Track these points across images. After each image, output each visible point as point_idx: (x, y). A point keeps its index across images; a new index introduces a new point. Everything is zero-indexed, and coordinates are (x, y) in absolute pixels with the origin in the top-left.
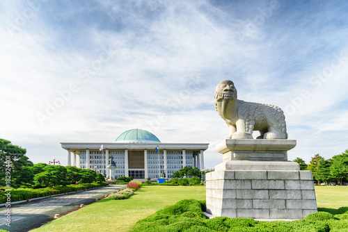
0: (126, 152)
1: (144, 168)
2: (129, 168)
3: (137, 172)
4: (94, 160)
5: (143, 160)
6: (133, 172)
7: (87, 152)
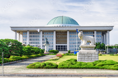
0: (55, 33)
1: (66, 43)
2: (56, 43)
3: (62, 46)
4: (33, 38)
5: (66, 38)
6: (59, 46)
7: (28, 33)
